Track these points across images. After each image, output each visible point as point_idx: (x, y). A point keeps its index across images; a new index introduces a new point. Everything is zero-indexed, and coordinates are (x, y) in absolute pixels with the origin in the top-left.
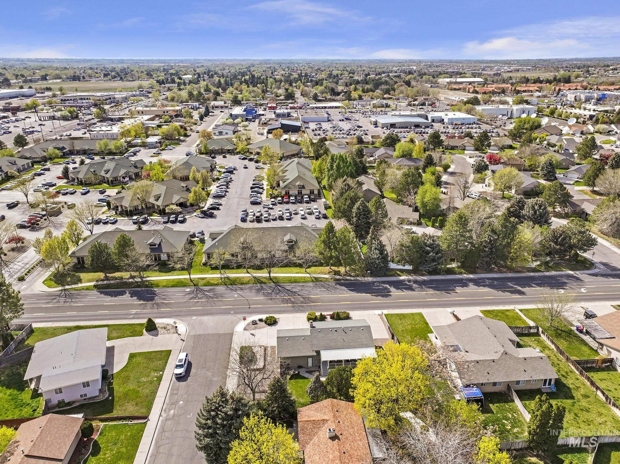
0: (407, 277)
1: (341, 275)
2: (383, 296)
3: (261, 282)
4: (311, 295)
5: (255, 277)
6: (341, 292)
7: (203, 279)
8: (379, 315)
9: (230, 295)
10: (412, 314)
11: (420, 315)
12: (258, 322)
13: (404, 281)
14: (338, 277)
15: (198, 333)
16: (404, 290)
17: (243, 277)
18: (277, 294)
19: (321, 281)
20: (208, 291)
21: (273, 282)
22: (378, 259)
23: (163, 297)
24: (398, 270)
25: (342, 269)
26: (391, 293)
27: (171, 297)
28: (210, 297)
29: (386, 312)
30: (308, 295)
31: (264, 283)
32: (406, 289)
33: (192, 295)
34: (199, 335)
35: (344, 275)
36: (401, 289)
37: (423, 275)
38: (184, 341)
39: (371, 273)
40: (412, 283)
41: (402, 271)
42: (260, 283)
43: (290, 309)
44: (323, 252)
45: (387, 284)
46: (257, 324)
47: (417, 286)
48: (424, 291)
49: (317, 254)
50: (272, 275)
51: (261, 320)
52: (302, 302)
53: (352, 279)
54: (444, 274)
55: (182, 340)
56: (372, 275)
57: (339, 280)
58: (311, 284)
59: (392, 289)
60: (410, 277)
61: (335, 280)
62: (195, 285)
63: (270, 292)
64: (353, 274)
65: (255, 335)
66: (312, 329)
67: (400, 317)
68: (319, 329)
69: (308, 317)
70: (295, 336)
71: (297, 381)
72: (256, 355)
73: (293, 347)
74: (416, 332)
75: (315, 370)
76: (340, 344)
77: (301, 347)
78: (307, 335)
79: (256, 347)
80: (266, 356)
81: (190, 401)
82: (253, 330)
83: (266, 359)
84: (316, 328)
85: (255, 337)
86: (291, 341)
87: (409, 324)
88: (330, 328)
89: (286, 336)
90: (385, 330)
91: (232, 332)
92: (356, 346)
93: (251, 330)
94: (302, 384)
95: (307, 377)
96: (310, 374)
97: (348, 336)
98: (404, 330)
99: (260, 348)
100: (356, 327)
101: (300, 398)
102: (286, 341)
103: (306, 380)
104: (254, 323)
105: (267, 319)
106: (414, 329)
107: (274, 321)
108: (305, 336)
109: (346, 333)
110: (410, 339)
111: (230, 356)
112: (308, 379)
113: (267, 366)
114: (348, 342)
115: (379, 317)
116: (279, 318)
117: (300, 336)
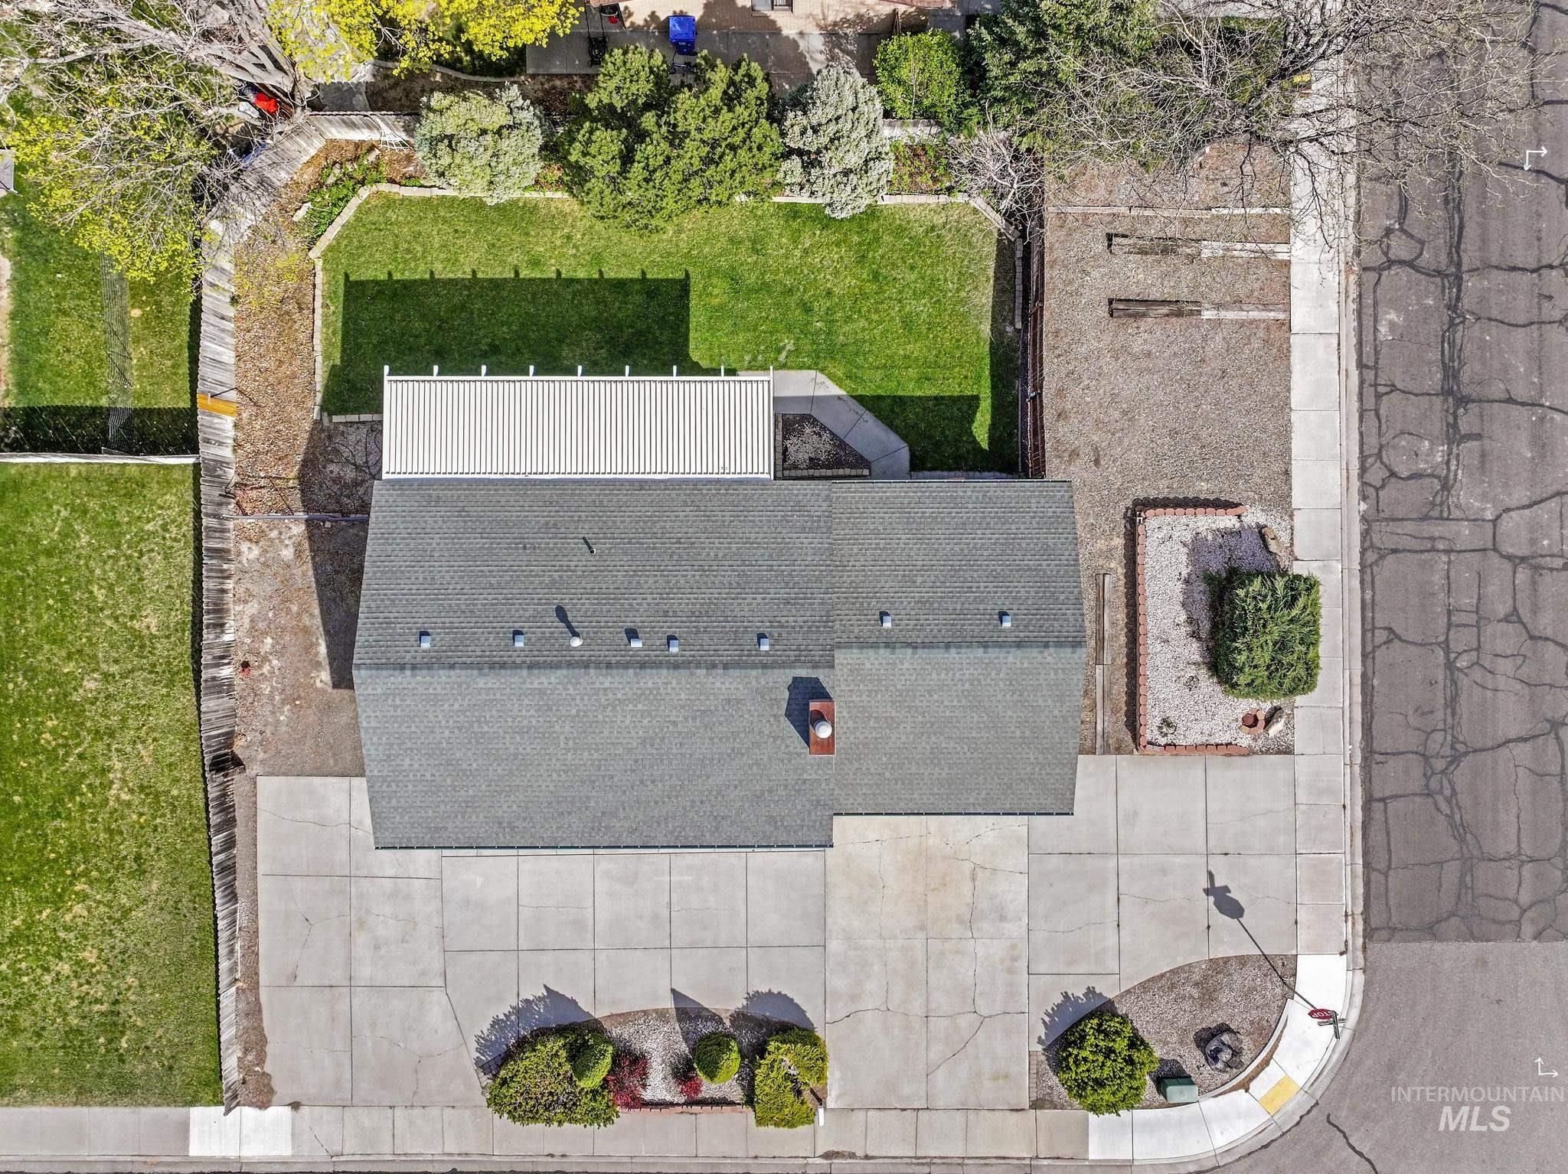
8: (264, 1096)
12: (1191, 1059)
29: (204, 1132)
46: (1200, 1043)
65: (1207, 892)
66: (816, 666)
67: (108, 1051)
68: (765, 666)
69: (817, 1051)
70: (947, 646)
71: (929, 379)
72: (1195, 645)
73: (966, 552)
74: (46, 843)
75: (811, 472)
76: (622, 522)
77: (907, 551)
78: (861, 648)
79: (1200, 739)
80: (1123, 639)
81: (1554, 273)
82: (1226, 960)
83: (1128, 614)
84: (784, 678)
85: (1211, 876)
86: (981, 607)
87: (68, 948)
88: (676, 666)
89: (1019, 652)
90: (263, 884)
91: (1374, 947)
92: (512, 499)
93: (1243, 961)
94: (902, 353)
95: (869, 417)
96: (847, 440)
97: (553, 582)
98: (131, 875)
99: (1173, 716)
100: (468, 660)
101: (921, 229)
102: (1015, 607)
103: (874, 384)
104: (1226, 1038)
105: (1130, 1061)
106: (48, 880)
107: (1083, 1038)
108: (875, 646)
109: (561, 613)
110: (118, 766)
111: (1364, 676)
112: (859, 392)
113: (1119, 542)
114: (562, 530)
115: (268, 1068)
116: (1036, 1105)
117: (914, 646)
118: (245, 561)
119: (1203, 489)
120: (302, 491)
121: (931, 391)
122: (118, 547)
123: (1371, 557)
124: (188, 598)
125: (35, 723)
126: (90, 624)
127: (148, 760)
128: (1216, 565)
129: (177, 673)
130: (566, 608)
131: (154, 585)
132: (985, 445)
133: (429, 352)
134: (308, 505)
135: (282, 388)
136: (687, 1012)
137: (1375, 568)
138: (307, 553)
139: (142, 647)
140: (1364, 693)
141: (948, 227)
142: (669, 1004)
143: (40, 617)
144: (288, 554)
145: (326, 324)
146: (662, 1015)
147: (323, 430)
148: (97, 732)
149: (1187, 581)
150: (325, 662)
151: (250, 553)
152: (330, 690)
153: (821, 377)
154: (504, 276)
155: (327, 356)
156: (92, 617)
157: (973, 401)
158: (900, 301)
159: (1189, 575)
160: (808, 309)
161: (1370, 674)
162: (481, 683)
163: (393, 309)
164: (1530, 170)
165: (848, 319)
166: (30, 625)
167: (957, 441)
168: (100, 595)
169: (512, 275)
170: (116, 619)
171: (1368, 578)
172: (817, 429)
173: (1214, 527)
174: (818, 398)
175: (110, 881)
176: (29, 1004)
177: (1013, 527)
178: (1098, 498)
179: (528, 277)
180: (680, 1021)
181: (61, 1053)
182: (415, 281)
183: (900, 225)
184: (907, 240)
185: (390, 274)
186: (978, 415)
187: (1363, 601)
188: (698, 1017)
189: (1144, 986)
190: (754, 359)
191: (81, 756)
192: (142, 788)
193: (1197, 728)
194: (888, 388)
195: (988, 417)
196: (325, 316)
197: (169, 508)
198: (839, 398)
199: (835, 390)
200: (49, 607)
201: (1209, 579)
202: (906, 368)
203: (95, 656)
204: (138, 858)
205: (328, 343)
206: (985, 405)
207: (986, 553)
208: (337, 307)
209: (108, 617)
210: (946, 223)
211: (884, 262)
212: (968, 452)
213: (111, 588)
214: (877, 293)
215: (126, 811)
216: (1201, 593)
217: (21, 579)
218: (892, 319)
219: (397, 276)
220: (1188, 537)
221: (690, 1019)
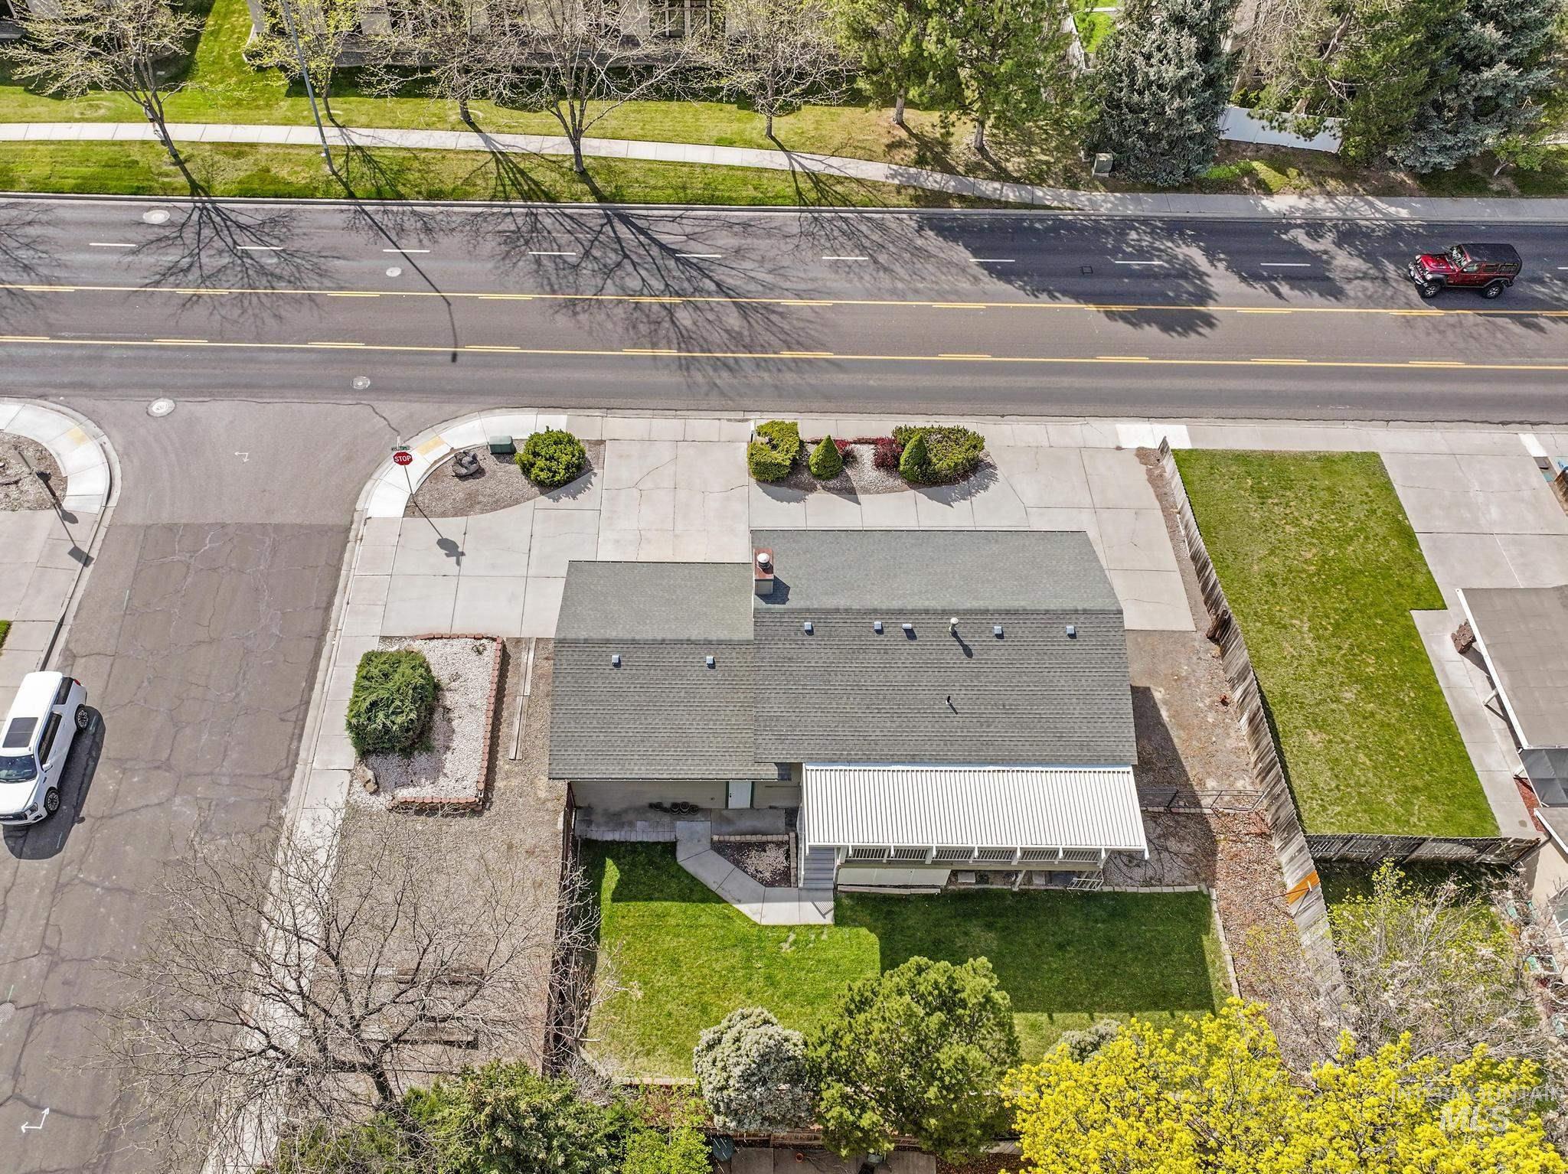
0: (1303, 203)
1: (948, 169)
2: (1167, 324)
3: (535, 192)
4: (784, 292)
5: (500, 157)
6: (946, 281)
7: (238, 150)
8: (1142, 454)
9: (367, 264)
10: (1327, 461)
11: (1370, 464)
12: (489, 462)
13: (1282, 224)
14: (934, 180)
15: (165, 518)
16: (1285, 289)
17: (444, 153)
18: (608, 272)
19: (845, 201)
20: (257, 231)
21: (595, 192)
22: (1179, 88)
23: (24, 254)
24: (1258, 150)
25: (964, 135)
26: (1211, 308)
27: (65, 257)
28: (262, 271)
29: (1179, 435)
30: (770, 288)
31: (551, 198)
32: (1294, 279)
33: (171, 257)
34: (171, 528)
35: (972, 169)
36: (1267, 278)
37: (1390, 191)
38: (86, 560)
39: (1115, 167)
40: (1326, 243)
41: (1280, 158)
42: (526, 196)
43: (664, 378)
44: (872, 21)
45: (1195, 239)
46: (480, 472)
47: (1357, 263)
48: (1391, 302)
49: (841, 35)
50: (593, 147)
51: (504, 452)
52: (736, 340)
53: (1011, 194)
54: (1504, 193)
55: (76, 553)
56: (1122, 177)
57: (939, 198)
58: (788, 218)
59: (1221, 278)
60: (1321, 202)
61: (916, 199)
62: (195, 188)
63: (571, 255)
64: (1014, 165)
65: (463, 554)
66: (768, 611)
67: (1260, 477)
68: (808, 610)
69: (757, 458)
70: (663, 642)
71: (657, 915)
72: (448, 703)
73: (643, 717)
74: (1347, 595)
75: (764, 838)
76: (926, 727)
77: (691, 718)
78: (730, 641)
79: (455, 642)
80: (505, 714)
81: (54, 1006)
82: (456, 515)
83: (499, 730)
84: (794, 601)
85: (458, 563)
86: (634, 672)
87: (1307, 533)
88: (875, 611)
89: (607, 636)
90: (1175, 565)
91: (345, 521)
92: (1021, 747)
93: (444, 515)
94: (681, 939)
95: (713, 887)
96: (733, 866)
97: (977, 677)
98: (1275, 575)
99: (474, 656)
100: (1035, 616)
101: (659, 1052)
102: (608, 671)
103: (707, 914)
104: (464, 471)
105: (536, 454)
106: (1337, 572)
107: (567, 468)
108: (720, 643)
109: (968, 652)
110: (1308, 642)
111: (311, 689)
112: (721, 905)
113: (500, 784)
114: (975, 720)
115: (1144, 467)
116: (602, 442)
117: (689, 642)
118: (1247, 779)
119: (420, 824)
120: (1210, 831)
121: (655, 905)
122: (1360, 793)
123: (286, 773)
124: (1287, 755)
125: (1383, 670)
126: (1364, 736)
127: (1285, 644)
128: (421, 760)
129: (1280, 702)
130: (964, 656)
131: (1318, 765)
132: (609, 862)
133: (1122, 946)
134: (1202, 819)
135: (1251, 917)
136: (849, 492)
137: (284, 765)
138: (1194, 783)
139: (1315, 721)
140: (314, 677)
141: (633, 1054)
142: (861, 497)
143: (1407, 741)
144: (1211, 783)
145: (1223, 969)
146: (866, 491)
147: (1205, 880)
148: (1332, 663)
149: (448, 748)
150: (1160, 705)
151: (1243, 784)
152: (1152, 686)
153: (756, 919)
154: (1063, 1015)
155: (1216, 941)
156: (1363, 742)
157: (617, 897)
158: (682, 985)
159: (445, 753)
160: (770, 980)
161: (306, 692)
162: (1023, 603)
163: (1163, 984)
164: (44, 1109)
165: (732, 969)
166: (1412, 737)
167: (633, 865)
168: (1362, 757)
169: (1054, 1015)
170: (1343, 741)
171: (291, 757)
172: (759, 875)
173: (418, 789)
174: (757, 901)
175: (1290, 571)
176: (1325, 504)
177: (602, 738)
178: (513, 818)
179: (1040, 1013)
180: (853, 488)
181: (1293, 477)
182: (1147, 1010)
183: (680, 1058)
184: (674, 1042)
185: (1173, 1016)
186: (614, 886)
187: (300, 741)
188: (840, 490)
189: (517, 502)
190: (818, 936)
191: (1340, 648)
192: (1285, 627)
193: (455, 649)
194: (692, 908)
195: (604, 885)
196: (1225, 976)
197: (1325, 823)
198: (739, 901)
199: (744, 908)
200: (1402, 749)
201: (429, 749)
202: (678, 925)
203: (1352, 715)
204: (1274, 585)
205: (1218, 953)
206: (606, 895)
207: (627, 716)
208: (1217, 985)
209: (1351, 742)
210: (636, 1057)
211: (696, 1022)
212: (624, 857)
213: (1355, 763)
214: (703, 993)
215: (1292, 613)
216: (437, 739)
217: (1432, 770)
218: (689, 969)
219: (1166, 1014)
220: (442, 781)
221: (846, 489)
